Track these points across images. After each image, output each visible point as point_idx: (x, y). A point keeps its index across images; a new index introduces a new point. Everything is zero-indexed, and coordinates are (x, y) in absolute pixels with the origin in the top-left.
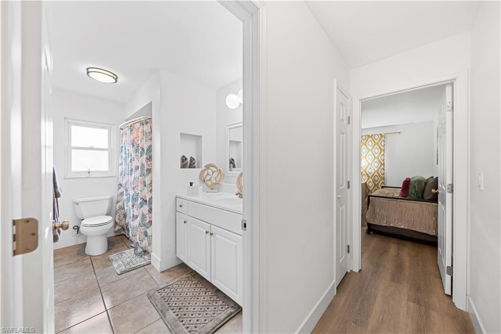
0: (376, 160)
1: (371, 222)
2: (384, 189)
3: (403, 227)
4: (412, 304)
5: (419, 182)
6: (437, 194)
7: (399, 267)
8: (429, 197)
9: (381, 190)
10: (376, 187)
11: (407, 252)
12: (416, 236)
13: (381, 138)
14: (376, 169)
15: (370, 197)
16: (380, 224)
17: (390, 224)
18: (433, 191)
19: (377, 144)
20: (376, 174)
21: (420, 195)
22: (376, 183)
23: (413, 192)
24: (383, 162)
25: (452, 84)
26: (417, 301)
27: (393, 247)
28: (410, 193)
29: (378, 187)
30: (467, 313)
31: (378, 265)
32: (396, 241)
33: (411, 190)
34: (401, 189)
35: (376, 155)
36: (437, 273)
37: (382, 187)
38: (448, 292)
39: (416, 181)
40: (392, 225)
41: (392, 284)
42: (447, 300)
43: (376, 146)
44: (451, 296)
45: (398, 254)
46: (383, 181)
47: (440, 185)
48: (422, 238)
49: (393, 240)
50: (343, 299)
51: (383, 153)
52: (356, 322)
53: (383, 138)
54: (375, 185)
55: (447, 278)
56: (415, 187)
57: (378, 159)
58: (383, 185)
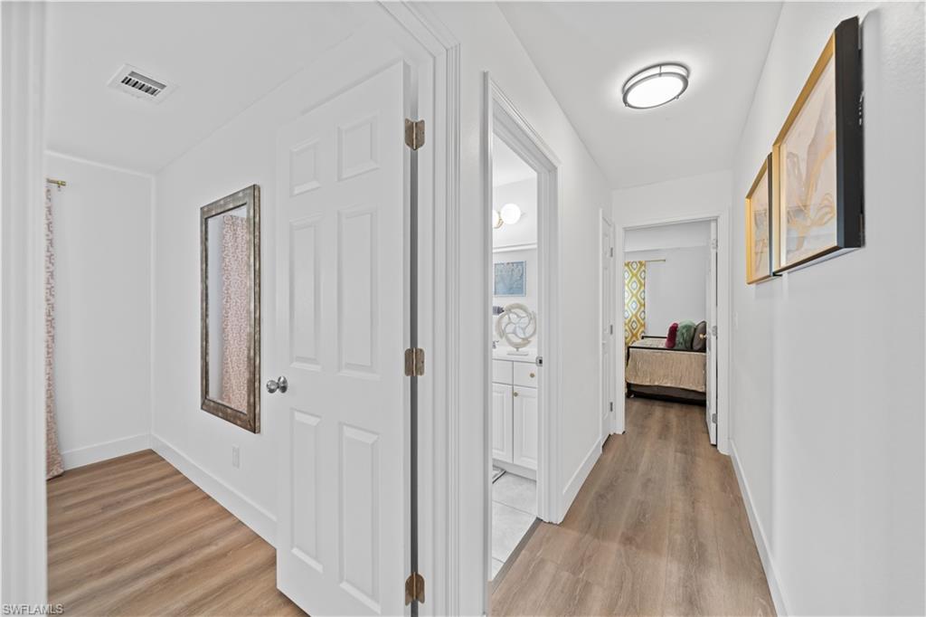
0: (634, 299)
1: (632, 382)
2: (646, 340)
3: (669, 385)
4: (679, 455)
5: (688, 327)
6: (705, 339)
7: (666, 428)
8: (698, 347)
9: (641, 341)
10: (634, 338)
11: (674, 414)
12: (684, 395)
13: (640, 268)
14: (634, 312)
15: (631, 349)
16: (643, 384)
17: (654, 382)
18: (701, 336)
19: (636, 275)
20: (634, 319)
21: (688, 345)
22: (634, 332)
23: (681, 340)
24: (642, 301)
25: (716, 220)
26: (684, 452)
27: (658, 410)
28: (677, 342)
29: (637, 337)
30: (729, 457)
31: (643, 427)
32: (662, 403)
33: (679, 339)
34: (666, 340)
35: (635, 292)
36: (704, 429)
37: (643, 338)
38: (713, 442)
39: (684, 327)
40: (656, 384)
41: (660, 441)
42: (713, 449)
43: (634, 279)
44: (716, 446)
45: (664, 415)
46: (642, 329)
47: (707, 329)
48: (691, 396)
49: (657, 403)
50: (610, 456)
51: (642, 288)
52: (626, 470)
53: (643, 268)
54: (633, 335)
55: (712, 427)
56: (683, 334)
57: (637, 297)
58: (643, 335)
